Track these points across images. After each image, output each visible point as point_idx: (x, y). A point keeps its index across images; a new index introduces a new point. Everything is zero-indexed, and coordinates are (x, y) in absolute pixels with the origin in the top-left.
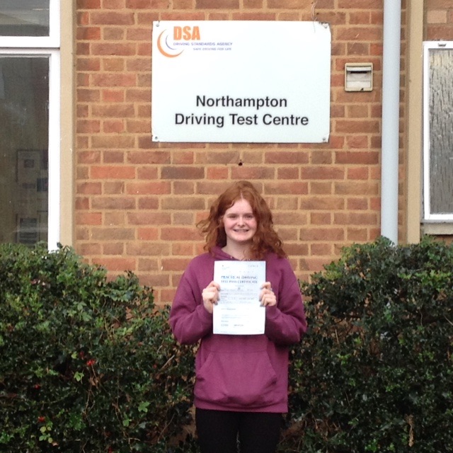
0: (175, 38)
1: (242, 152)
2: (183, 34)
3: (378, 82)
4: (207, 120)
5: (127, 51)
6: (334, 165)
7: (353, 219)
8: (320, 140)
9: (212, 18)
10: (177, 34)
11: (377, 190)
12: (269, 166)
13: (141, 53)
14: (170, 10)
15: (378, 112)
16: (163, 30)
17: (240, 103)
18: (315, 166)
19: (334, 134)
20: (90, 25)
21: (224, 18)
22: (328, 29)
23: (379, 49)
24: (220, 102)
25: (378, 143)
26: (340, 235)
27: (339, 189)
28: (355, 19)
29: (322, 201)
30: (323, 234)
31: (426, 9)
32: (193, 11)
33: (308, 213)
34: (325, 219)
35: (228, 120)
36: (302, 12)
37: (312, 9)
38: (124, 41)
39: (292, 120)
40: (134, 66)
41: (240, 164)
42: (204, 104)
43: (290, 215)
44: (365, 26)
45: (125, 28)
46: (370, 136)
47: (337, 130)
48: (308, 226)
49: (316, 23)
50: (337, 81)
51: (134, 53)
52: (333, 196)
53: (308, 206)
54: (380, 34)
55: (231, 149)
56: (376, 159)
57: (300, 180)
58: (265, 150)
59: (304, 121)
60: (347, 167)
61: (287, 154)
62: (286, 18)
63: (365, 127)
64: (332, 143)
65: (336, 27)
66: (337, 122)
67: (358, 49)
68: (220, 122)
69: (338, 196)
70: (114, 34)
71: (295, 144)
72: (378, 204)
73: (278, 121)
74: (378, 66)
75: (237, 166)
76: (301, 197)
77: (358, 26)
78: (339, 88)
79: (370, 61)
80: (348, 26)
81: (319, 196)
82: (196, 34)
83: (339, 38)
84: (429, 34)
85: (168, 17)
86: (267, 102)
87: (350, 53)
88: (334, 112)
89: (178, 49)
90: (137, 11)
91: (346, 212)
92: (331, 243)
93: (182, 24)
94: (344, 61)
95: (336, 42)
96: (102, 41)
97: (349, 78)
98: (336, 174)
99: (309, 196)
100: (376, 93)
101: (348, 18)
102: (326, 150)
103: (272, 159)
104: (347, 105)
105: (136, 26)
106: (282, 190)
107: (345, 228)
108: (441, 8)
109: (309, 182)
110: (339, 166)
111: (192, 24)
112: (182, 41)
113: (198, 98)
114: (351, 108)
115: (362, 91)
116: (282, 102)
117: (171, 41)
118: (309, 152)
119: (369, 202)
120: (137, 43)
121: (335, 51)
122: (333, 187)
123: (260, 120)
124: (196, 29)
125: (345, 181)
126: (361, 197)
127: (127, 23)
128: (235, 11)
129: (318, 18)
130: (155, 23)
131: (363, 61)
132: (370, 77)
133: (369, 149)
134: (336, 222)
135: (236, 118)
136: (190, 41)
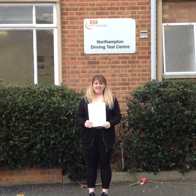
0: (90, 24)
1: (110, 56)
2: (93, 22)
3: (149, 35)
4: (100, 47)
5: (77, 28)
6: (137, 59)
7: (143, 75)
8: (133, 53)
9: (101, 18)
10: (91, 22)
11: (150, 66)
12: (118, 60)
13: (80, 28)
14: (89, 16)
15: (150, 44)
16: (87, 21)
17: (110, 42)
18: (132, 60)
19: (137, 50)
20: (65, 20)
21: (105, 18)
22: (135, 20)
23: (150, 26)
24: (104, 42)
25: (150, 53)
26: (139, 80)
27: (139, 66)
28: (142, 17)
29: (134, 70)
30: (134, 79)
31: (163, 14)
32: (95, 16)
33: (130, 74)
34: (135, 75)
35: (106, 47)
36: (127, 15)
37: (130, 15)
38: (75, 25)
39: (125, 47)
40: (79, 32)
41: (110, 60)
42: (99, 43)
43: (125, 74)
44: (145, 19)
45: (76, 21)
46: (147, 51)
47: (138, 49)
48: (130, 77)
49: (131, 19)
50: (137, 35)
51: (78, 28)
52: (137, 68)
53: (130, 71)
54: (150, 21)
55: (107, 56)
56: (149, 57)
57: (127, 64)
58: (117, 56)
59: (128, 47)
60: (141, 60)
61: (124, 57)
62: (122, 17)
63: (146, 48)
64: (136, 53)
65: (137, 20)
66: (138, 47)
67: (143, 26)
68: (104, 48)
69: (138, 68)
70: (73, 23)
71: (126, 54)
72: (150, 70)
73: (121, 47)
74: (149, 31)
75: (109, 60)
76: (128, 69)
77: (143, 19)
78: (138, 37)
79: (147, 29)
80: (140, 19)
81: (133, 69)
82: (97, 22)
83: (138, 23)
84: (164, 21)
85: (88, 18)
86: (117, 42)
87: (141, 27)
88: (137, 44)
89: (91, 27)
90: (79, 16)
91: (141, 73)
92: (137, 82)
93: (92, 20)
94: (140, 30)
95: (137, 24)
96: (69, 25)
97: (141, 34)
98: (138, 62)
99: (130, 69)
100: (149, 39)
101: (140, 17)
102: (135, 55)
103: (119, 58)
104: (140, 42)
105: (79, 20)
106: (122, 67)
107: (140, 77)
108: (167, 14)
109: (130, 64)
110: (139, 60)
111: (95, 19)
112: (92, 24)
113: (98, 41)
114: (142, 43)
115: (145, 38)
116: (122, 42)
117: (89, 25)
118: (130, 56)
119: (147, 70)
120: (79, 25)
121: (137, 27)
122: (137, 66)
123: (115, 47)
124: (96, 21)
125: (140, 64)
126: (145, 68)
127: (76, 20)
128: (108, 16)
129: (132, 17)
130: (84, 19)
131: (145, 29)
132: (147, 34)
133: (147, 55)
134: (138, 76)
135: (109, 46)
136: (95, 25)
